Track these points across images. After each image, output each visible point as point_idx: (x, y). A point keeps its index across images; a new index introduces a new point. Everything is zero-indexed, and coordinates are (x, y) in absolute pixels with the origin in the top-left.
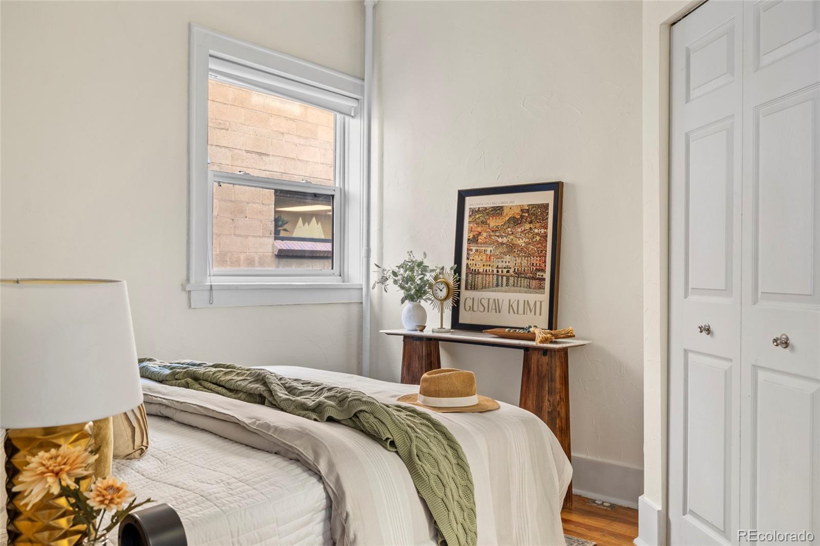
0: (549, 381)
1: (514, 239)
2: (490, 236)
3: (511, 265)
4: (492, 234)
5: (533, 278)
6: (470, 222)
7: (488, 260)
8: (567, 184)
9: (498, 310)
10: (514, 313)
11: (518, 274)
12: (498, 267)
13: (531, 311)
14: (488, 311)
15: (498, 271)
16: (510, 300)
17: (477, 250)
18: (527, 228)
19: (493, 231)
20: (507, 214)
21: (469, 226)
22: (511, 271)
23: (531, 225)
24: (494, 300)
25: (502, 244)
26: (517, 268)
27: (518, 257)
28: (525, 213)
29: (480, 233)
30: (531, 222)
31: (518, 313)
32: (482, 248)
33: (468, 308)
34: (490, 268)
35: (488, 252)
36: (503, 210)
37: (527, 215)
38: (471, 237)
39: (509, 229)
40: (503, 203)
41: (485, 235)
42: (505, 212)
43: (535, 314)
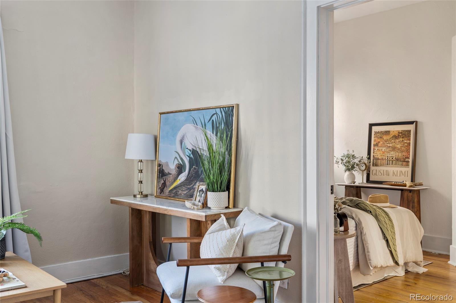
0: (412, 203)
1: (395, 145)
2: (384, 143)
3: (394, 156)
4: (385, 142)
5: (404, 161)
6: (374, 137)
7: (383, 153)
8: (419, 122)
9: (388, 175)
10: (395, 176)
11: (397, 160)
12: (388, 157)
13: (403, 175)
14: (383, 175)
15: (388, 158)
16: (393, 171)
17: (378, 149)
18: (401, 140)
19: (385, 141)
20: (392, 134)
21: (374, 139)
22: (394, 158)
23: (403, 139)
24: (386, 170)
25: (390, 147)
26: (396, 157)
27: (397, 152)
28: (400, 134)
29: (379, 142)
30: (403, 138)
31: (397, 176)
32: (380, 148)
33: (374, 174)
34: (384, 157)
35: (383, 150)
36: (390, 132)
37: (401, 134)
38: (375, 144)
39: (393, 141)
40: (390, 129)
41: (381, 143)
42: (391, 133)
43: (405, 176)
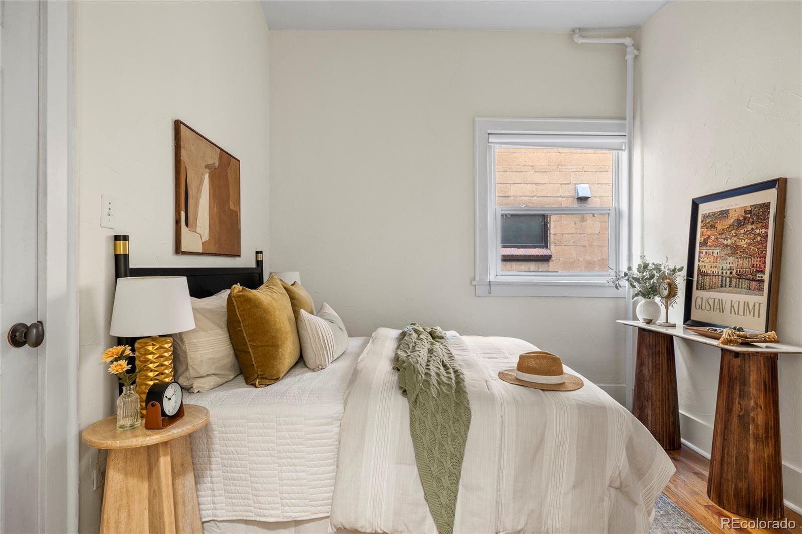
1: (738, 241)
2: (717, 239)
3: (734, 266)
4: (719, 237)
5: (754, 280)
6: (702, 227)
7: (715, 261)
8: (791, 180)
9: (722, 310)
10: (736, 314)
11: (740, 275)
12: (722, 269)
13: (750, 313)
14: (714, 311)
15: (723, 273)
16: (732, 301)
17: (706, 253)
18: (749, 229)
19: (720, 234)
20: (732, 217)
21: (701, 231)
22: (734, 272)
23: (753, 226)
24: (719, 299)
25: (727, 246)
26: (739, 269)
27: (741, 258)
28: (748, 214)
29: (709, 236)
30: (753, 224)
31: (738, 314)
32: (710, 251)
33: (698, 307)
34: (716, 269)
35: (715, 255)
36: (729, 214)
37: (749, 216)
38: (702, 240)
39: (734, 232)
40: (729, 206)
41: (713, 238)
42: (731, 215)
43: (754, 316)
